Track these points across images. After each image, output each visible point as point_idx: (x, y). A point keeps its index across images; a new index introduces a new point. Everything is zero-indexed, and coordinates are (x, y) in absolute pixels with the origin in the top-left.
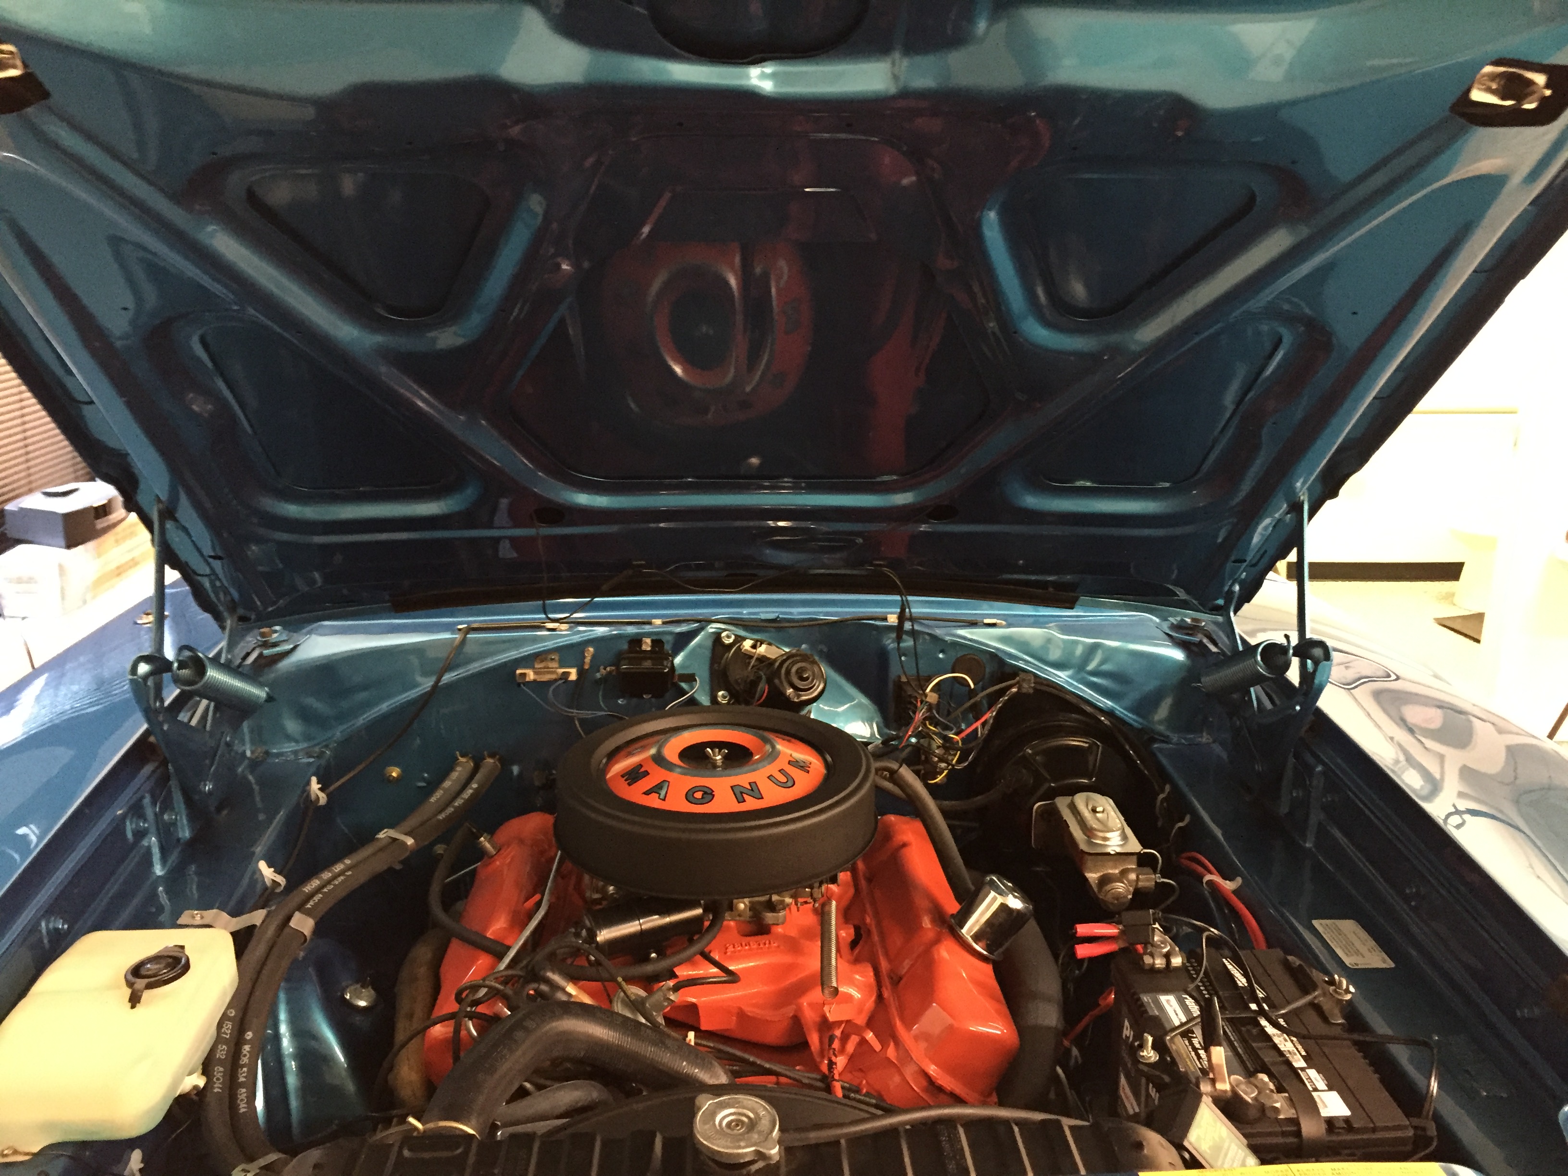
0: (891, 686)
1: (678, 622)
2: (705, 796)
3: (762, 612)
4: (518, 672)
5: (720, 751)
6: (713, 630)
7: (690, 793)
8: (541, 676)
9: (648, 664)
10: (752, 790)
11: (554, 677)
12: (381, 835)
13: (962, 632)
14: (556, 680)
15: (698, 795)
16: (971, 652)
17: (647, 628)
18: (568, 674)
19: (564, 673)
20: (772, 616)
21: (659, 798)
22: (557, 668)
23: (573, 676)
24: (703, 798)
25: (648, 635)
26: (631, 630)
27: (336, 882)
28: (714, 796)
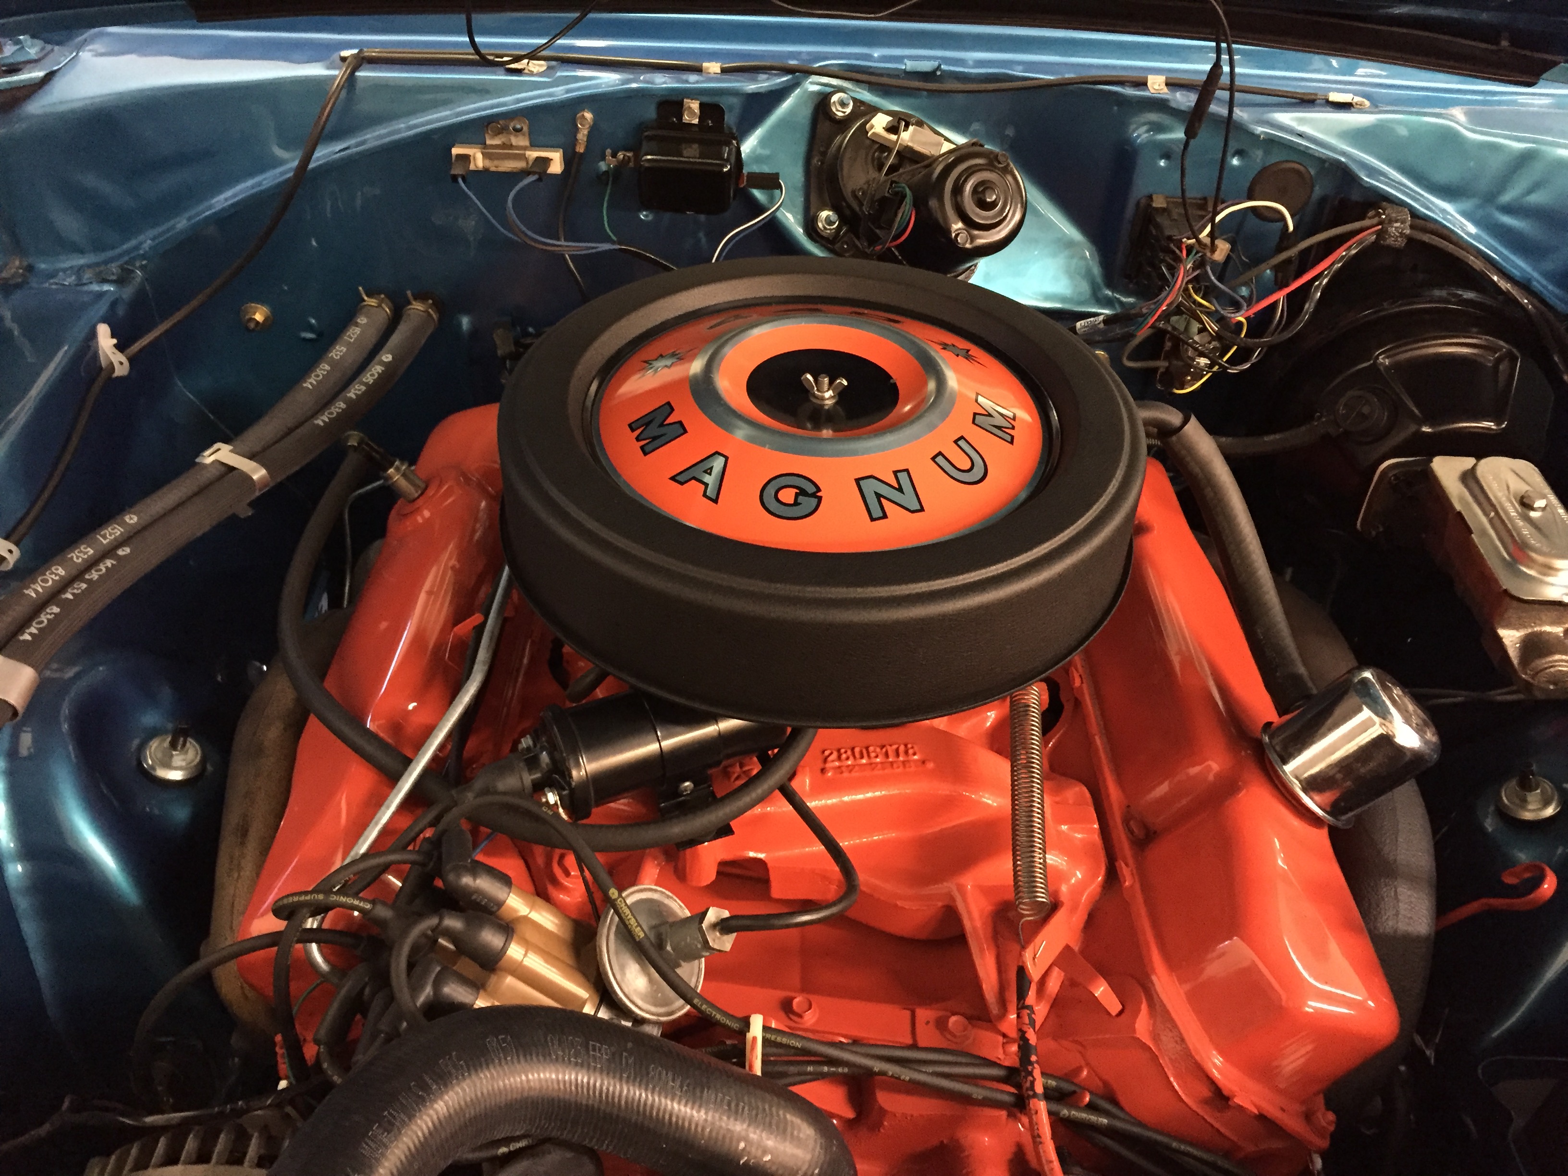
0: (1130, 211)
1: (753, 71)
2: (801, 499)
3: (911, 58)
4: (455, 151)
5: (831, 383)
6: (816, 88)
7: (771, 490)
8: (496, 162)
9: (691, 154)
10: (900, 489)
11: (519, 165)
12: (208, 458)
13: (1286, 118)
14: (525, 173)
15: (787, 495)
16: (1294, 157)
17: (693, 80)
18: (547, 161)
19: (538, 159)
20: (926, 66)
21: (705, 495)
22: (525, 148)
23: (556, 167)
24: (796, 503)
25: (693, 94)
26: (662, 81)
27: (94, 575)
28: (820, 499)
